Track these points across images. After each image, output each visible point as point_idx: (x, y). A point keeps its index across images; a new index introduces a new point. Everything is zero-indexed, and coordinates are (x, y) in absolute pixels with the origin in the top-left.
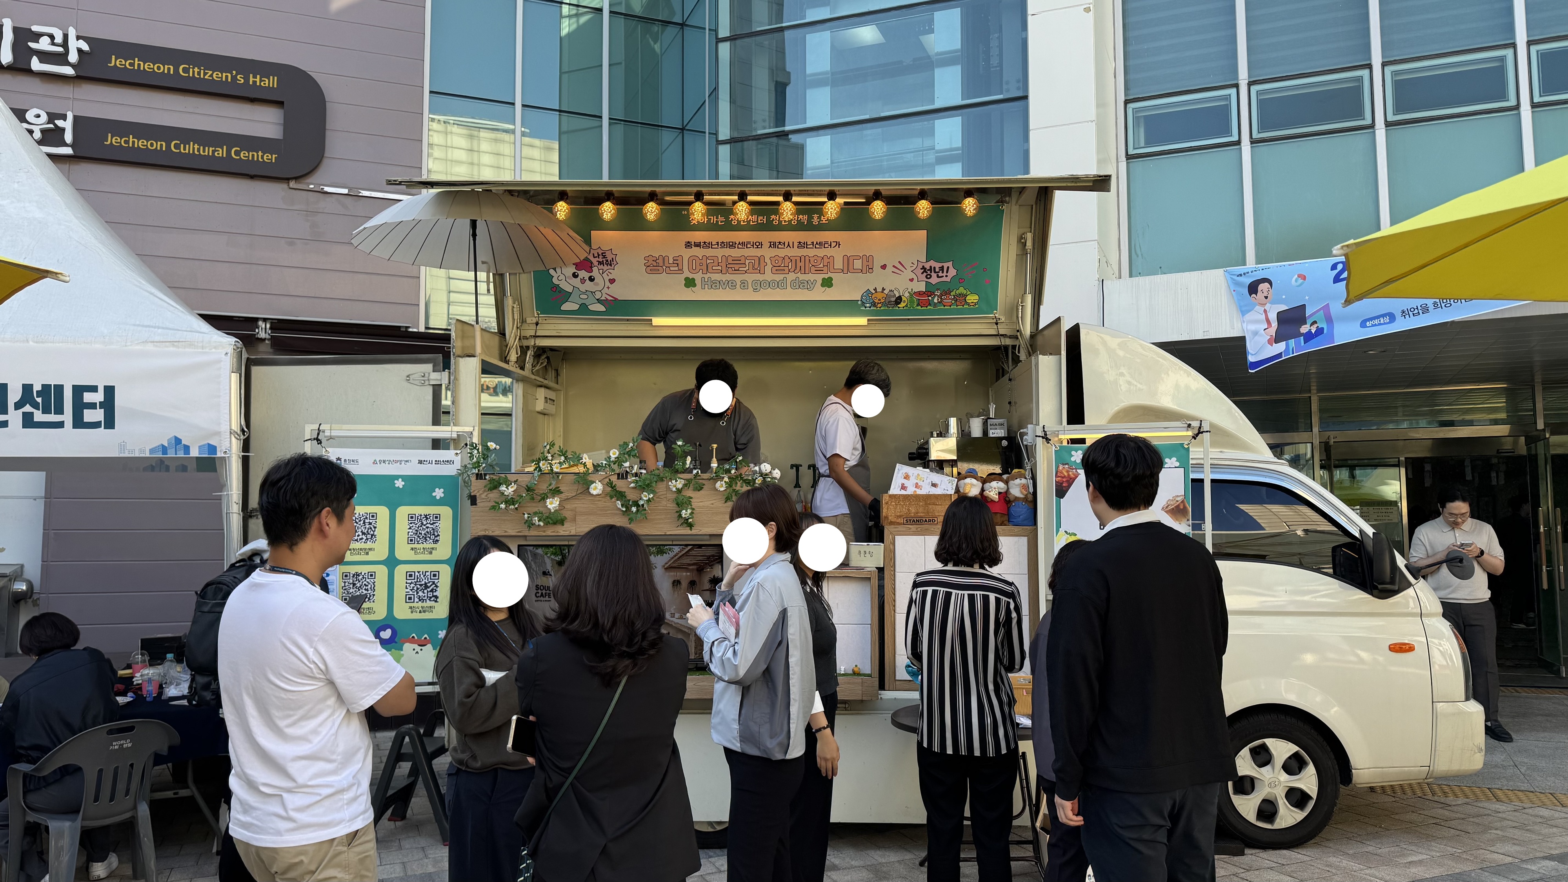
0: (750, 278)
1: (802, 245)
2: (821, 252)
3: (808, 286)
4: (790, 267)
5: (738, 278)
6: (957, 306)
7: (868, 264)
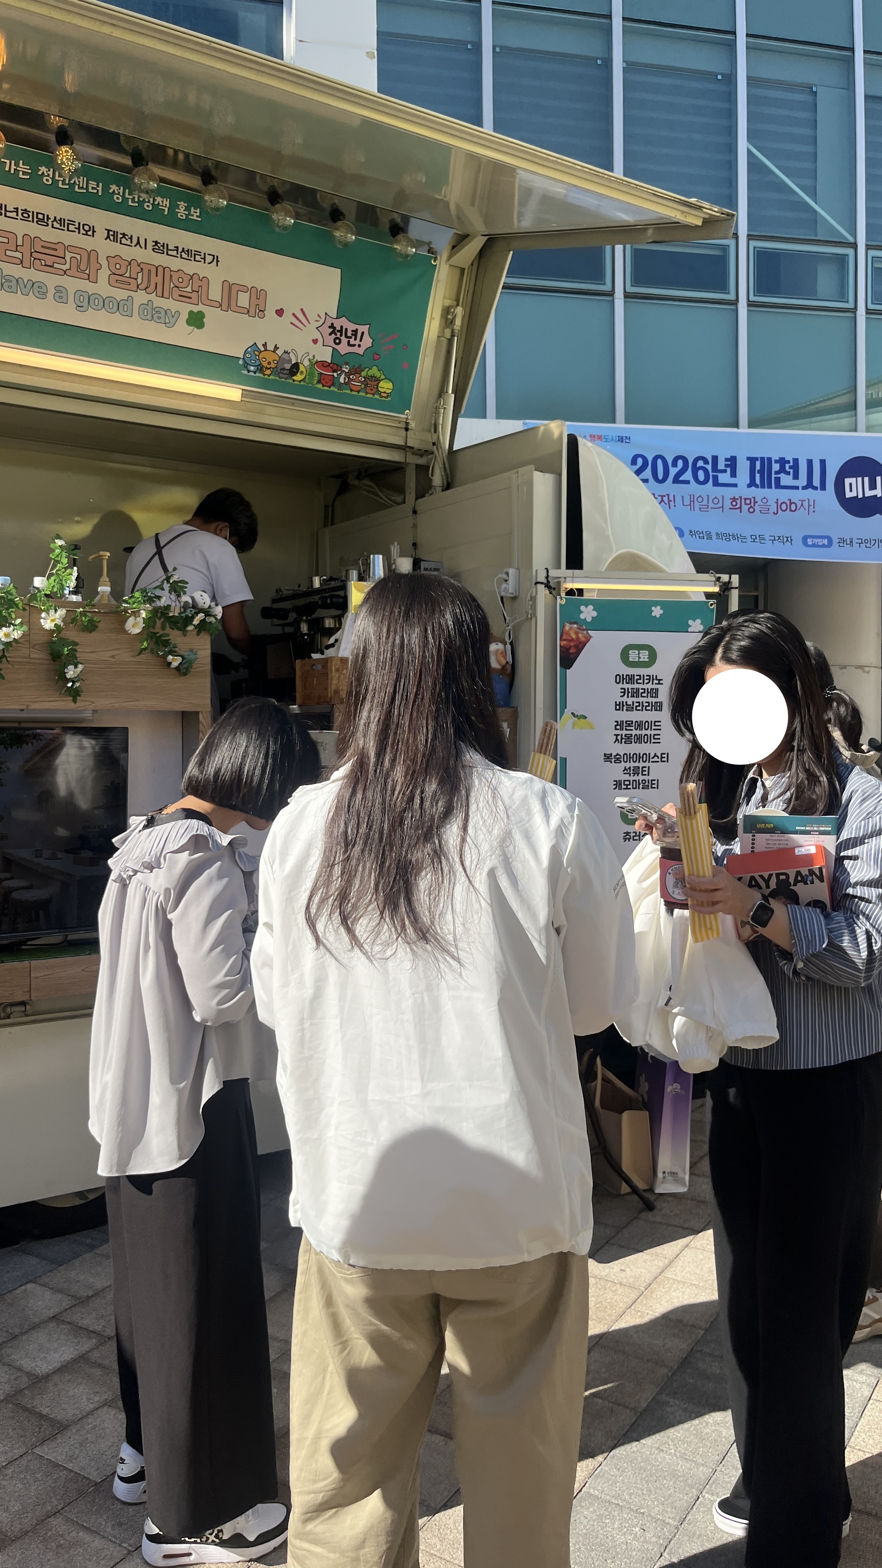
0: (73, 284)
1: (159, 247)
2: (190, 267)
3: (167, 318)
4: (139, 281)
5: (51, 281)
6: (367, 393)
7: (258, 302)
